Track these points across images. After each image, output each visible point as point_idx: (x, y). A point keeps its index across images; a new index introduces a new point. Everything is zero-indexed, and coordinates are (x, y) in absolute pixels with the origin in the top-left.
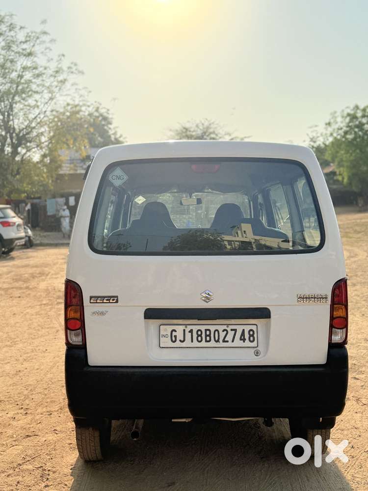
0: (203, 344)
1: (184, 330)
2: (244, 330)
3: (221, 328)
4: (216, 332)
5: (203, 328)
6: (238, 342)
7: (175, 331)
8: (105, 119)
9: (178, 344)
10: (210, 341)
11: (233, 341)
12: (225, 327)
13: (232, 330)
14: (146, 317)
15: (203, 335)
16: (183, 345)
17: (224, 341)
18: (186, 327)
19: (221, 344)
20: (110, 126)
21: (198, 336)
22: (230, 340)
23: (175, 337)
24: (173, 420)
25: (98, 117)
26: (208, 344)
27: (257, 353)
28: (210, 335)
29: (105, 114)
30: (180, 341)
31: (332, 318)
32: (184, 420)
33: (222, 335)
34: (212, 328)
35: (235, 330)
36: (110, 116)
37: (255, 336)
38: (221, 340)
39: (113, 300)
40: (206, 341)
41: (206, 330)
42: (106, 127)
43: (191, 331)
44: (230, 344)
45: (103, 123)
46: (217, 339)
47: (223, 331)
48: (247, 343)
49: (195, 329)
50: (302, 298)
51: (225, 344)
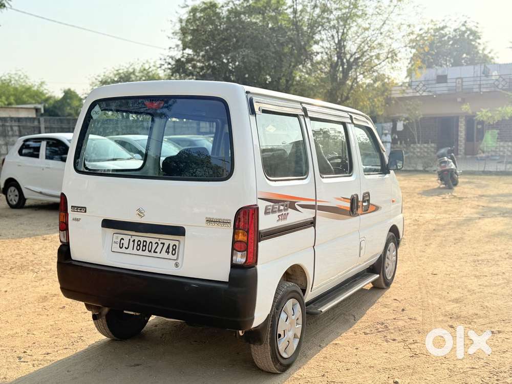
0: (140, 252)
1: (130, 240)
2: (169, 244)
3: (154, 241)
4: (151, 244)
5: (142, 239)
6: (164, 254)
7: (123, 240)
8: (473, 33)
9: (123, 250)
10: (145, 251)
11: (160, 253)
12: (157, 240)
13: (161, 243)
14: (103, 226)
15: (141, 246)
16: (127, 251)
17: (154, 252)
18: (131, 237)
19: (152, 254)
20: (478, 41)
21: (138, 245)
22: (159, 252)
23: (123, 244)
24: (125, 312)
25: (465, 32)
26: (144, 253)
27: (177, 265)
28: (145, 246)
29: (474, 29)
30: (125, 248)
31: (234, 242)
32: (132, 313)
33: (154, 246)
34: (148, 240)
35: (164, 244)
36: (479, 30)
37: (177, 250)
38: (152, 251)
39: (83, 210)
40: (143, 250)
41: (144, 241)
42: (473, 43)
43: (134, 241)
44: (158, 255)
45: (471, 38)
46: (150, 250)
47: (155, 244)
48: (170, 256)
49: (137, 239)
50: (209, 221)
51: (155, 255)
